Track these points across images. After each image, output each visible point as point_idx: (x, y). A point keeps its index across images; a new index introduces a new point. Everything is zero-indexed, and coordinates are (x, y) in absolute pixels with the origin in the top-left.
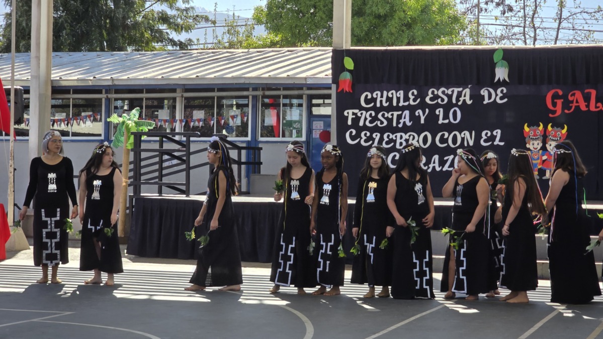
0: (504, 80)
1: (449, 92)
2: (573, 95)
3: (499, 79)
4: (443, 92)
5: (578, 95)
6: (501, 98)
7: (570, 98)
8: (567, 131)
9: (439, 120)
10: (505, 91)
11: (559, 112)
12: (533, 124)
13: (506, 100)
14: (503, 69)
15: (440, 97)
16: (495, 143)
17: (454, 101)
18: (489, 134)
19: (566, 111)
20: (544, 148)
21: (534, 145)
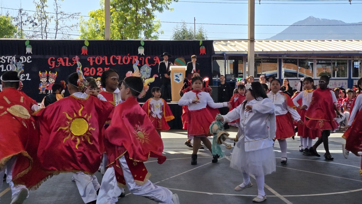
0: (30, 53)
1: (6, 58)
2: (59, 59)
3: (28, 53)
4: (4, 58)
5: (61, 59)
6: (29, 61)
7: (58, 61)
8: (57, 74)
9: (1, 70)
10: (31, 58)
11: (53, 67)
12: (43, 71)
13: (31, 61)
14: (29, 48)
15: (2, 60)
16: (27, 79)
17: (8, 62)
18: (24, 76)
19: (56, 66)
20: (48, 81)
21: (43, 80)
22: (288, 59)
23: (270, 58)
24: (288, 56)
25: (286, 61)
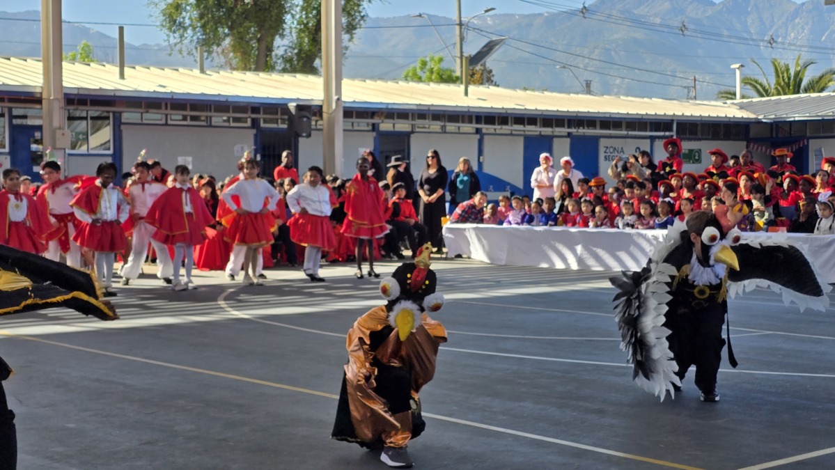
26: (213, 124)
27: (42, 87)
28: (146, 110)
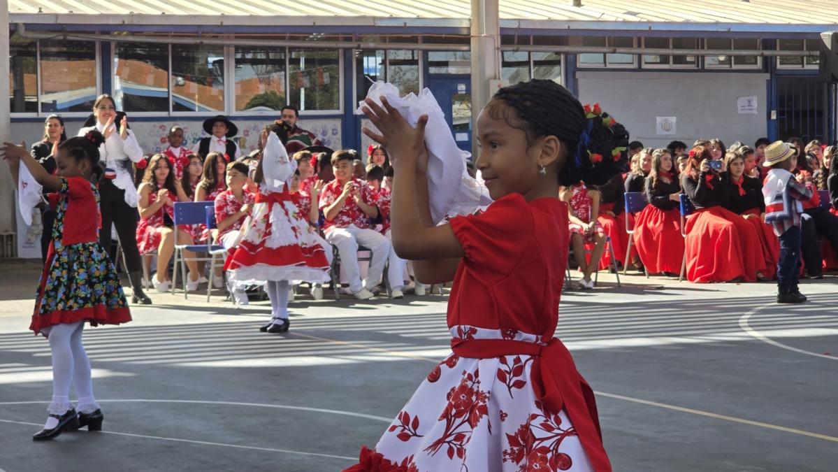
22: (134, 45)
23: (69, 38)
24: (133, 34)
25: (128, 52)
26: (706, 67)
27: (470, 20)
28: (611, 49)
